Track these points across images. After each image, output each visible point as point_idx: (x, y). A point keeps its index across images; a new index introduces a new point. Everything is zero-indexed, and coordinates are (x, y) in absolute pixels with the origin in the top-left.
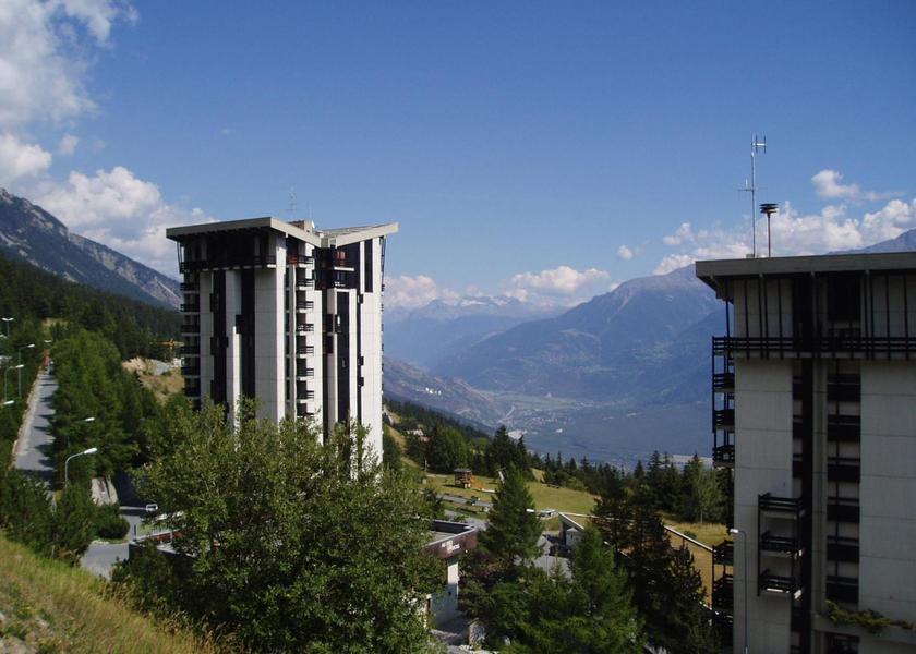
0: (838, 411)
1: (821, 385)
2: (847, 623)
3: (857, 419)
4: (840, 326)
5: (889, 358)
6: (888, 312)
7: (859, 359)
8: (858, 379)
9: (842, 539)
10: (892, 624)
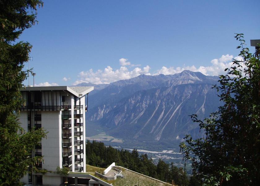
0: (36, 123)
1: (33, 117)
2: (38, 172)
3: (41, 125)
4: (36, 103)
5: (46, 110)
6: (49, 100)
7: (36, 111)
8: (41, 115)
9: (39, 153)
10: (48, 172)
